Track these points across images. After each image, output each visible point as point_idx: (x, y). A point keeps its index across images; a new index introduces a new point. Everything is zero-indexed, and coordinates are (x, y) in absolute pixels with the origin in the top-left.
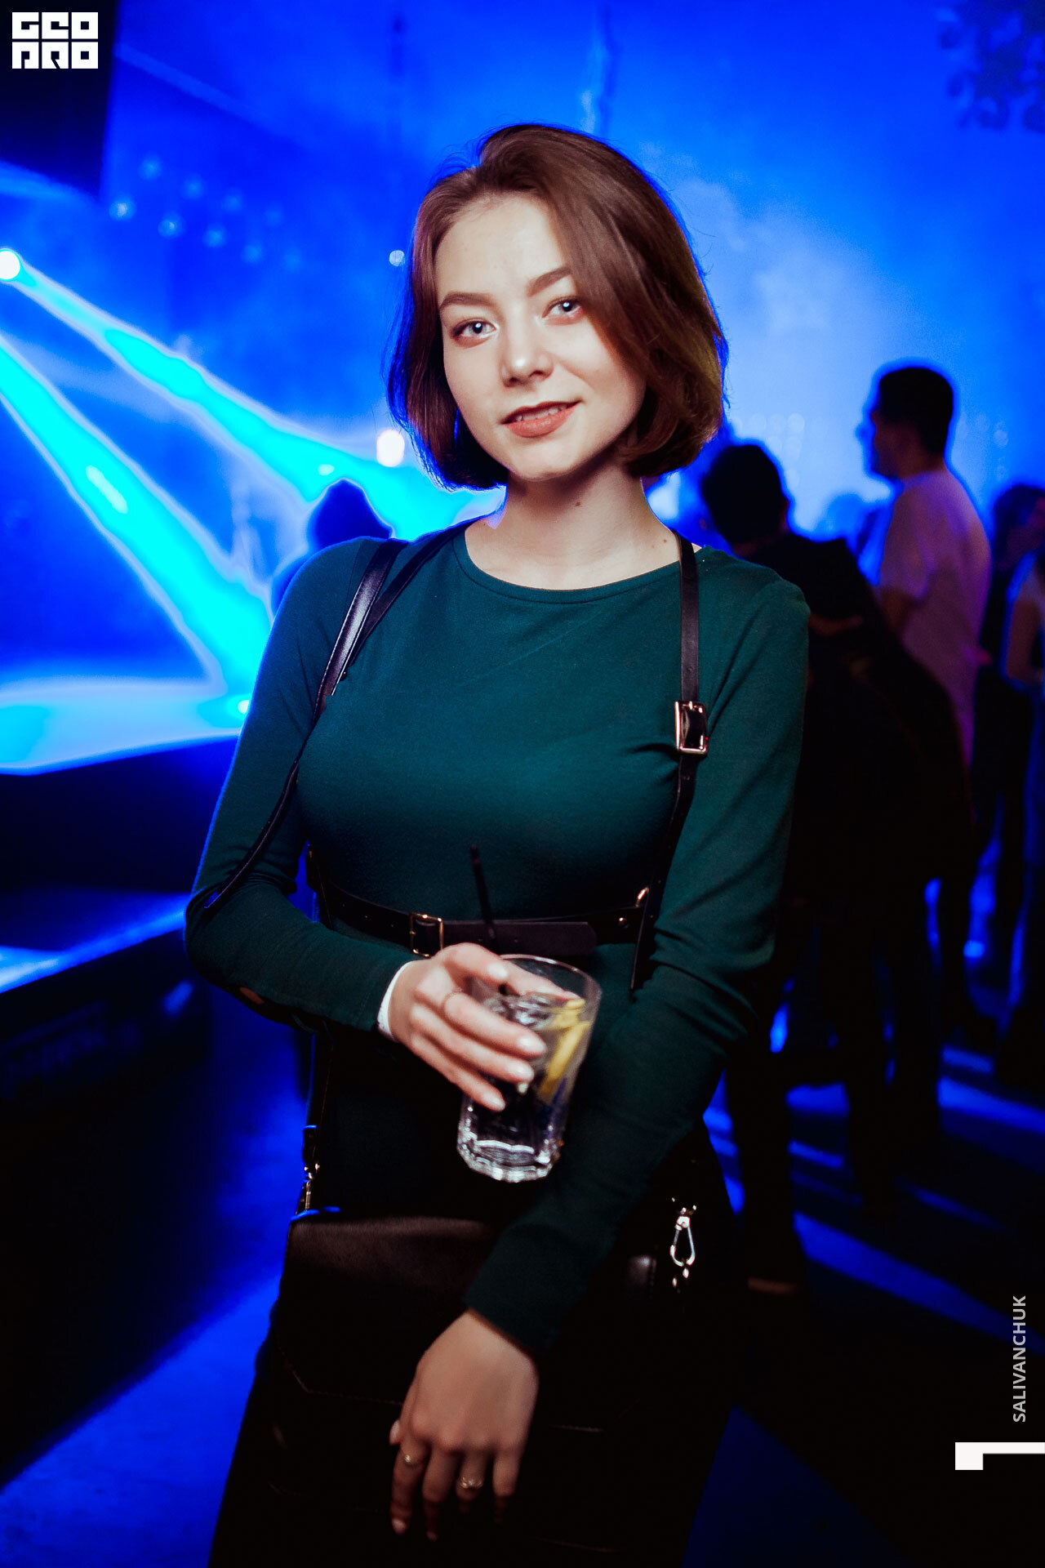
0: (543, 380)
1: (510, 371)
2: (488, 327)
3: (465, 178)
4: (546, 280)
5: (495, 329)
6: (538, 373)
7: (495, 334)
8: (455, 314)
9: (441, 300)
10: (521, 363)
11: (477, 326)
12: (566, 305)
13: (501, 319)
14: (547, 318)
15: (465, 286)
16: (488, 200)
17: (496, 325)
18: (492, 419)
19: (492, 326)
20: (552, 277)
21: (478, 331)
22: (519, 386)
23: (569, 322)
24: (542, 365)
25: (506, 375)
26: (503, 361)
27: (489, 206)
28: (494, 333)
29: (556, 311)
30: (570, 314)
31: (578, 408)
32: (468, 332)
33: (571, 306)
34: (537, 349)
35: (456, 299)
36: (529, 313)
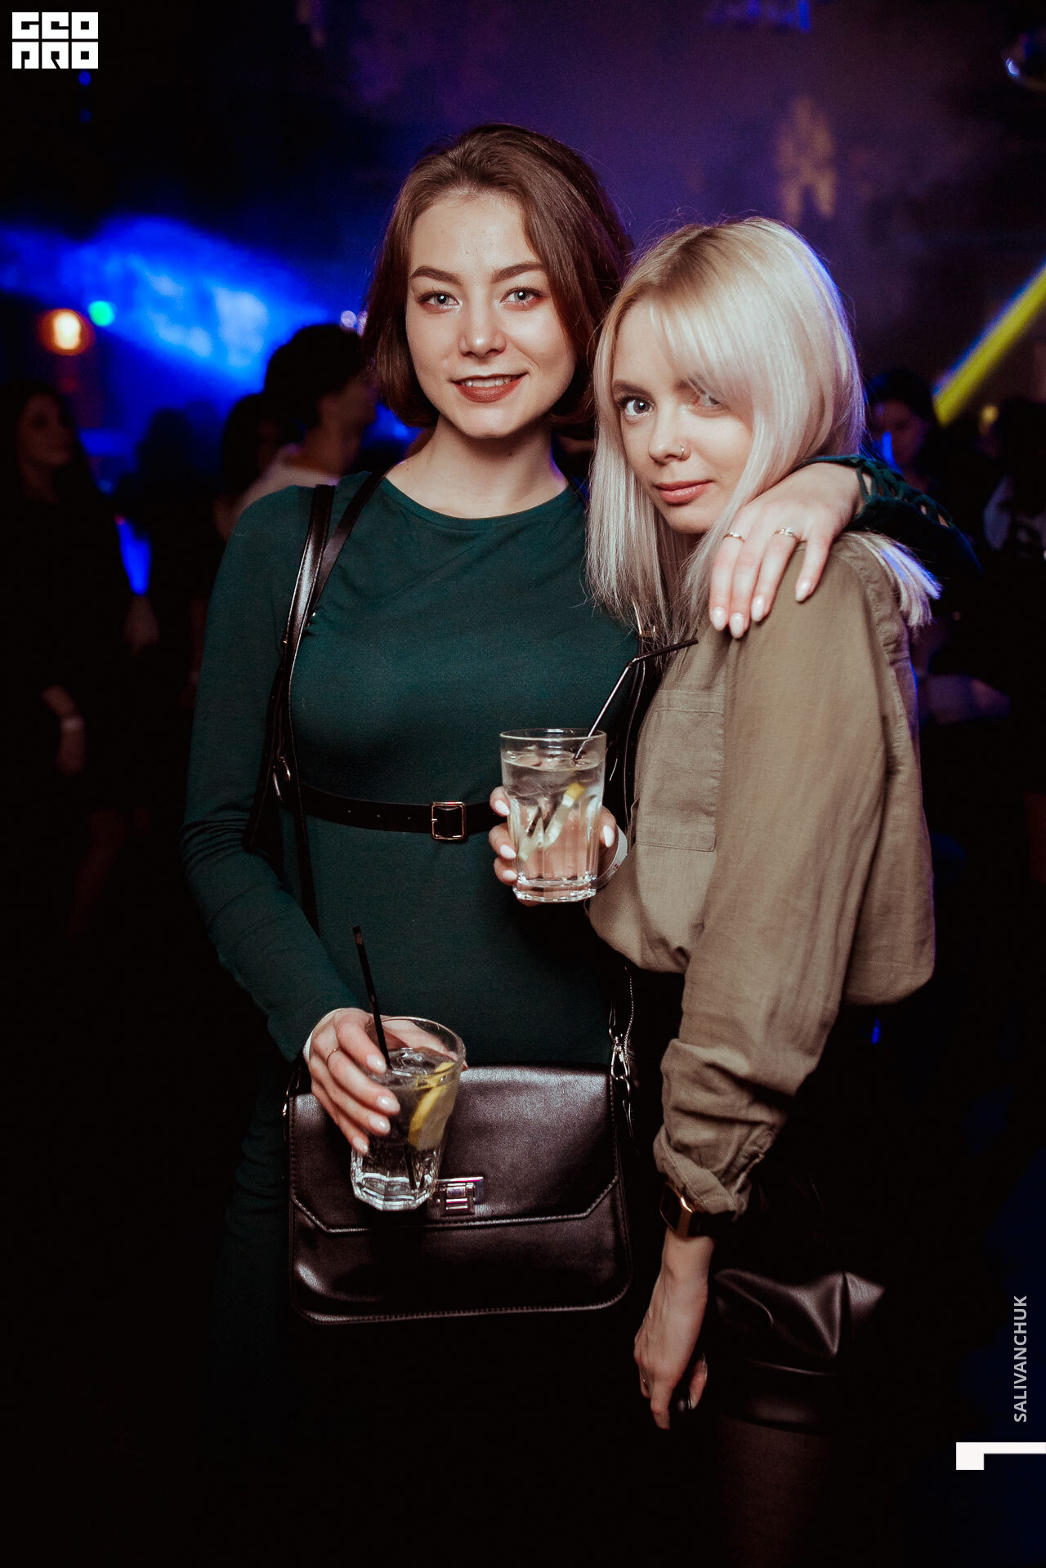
0: (497, 356)
1: (471, 346)
2: (451, 301)
4: (509, 272)
5: (458, 304)
6: (494, 350)
7: (458, 308)
8: (428, 284)
9: (414, 268)
10: (480, 342)
11: (442, 298)
12: (521, 294)
13: (466, 298)
14: (505, 303)
15: (438, 264)
17: (461, 303)
18: (443, 378)
19: (455, 300)
20: (515, 270)
21: (442, 302)
22: (474, 359)
23: (524, 309)
24: (498, 344)
25: (465, 348)
26: (464, 334)
27: (468, 198)
28: (456, 307)
29: (512, 298)
30: (524, 302)
31: (525, 379)
32: (432, 301)
33: (525, 293)
34: (495, 332)
35: (425, 272)
36: (490, 298)
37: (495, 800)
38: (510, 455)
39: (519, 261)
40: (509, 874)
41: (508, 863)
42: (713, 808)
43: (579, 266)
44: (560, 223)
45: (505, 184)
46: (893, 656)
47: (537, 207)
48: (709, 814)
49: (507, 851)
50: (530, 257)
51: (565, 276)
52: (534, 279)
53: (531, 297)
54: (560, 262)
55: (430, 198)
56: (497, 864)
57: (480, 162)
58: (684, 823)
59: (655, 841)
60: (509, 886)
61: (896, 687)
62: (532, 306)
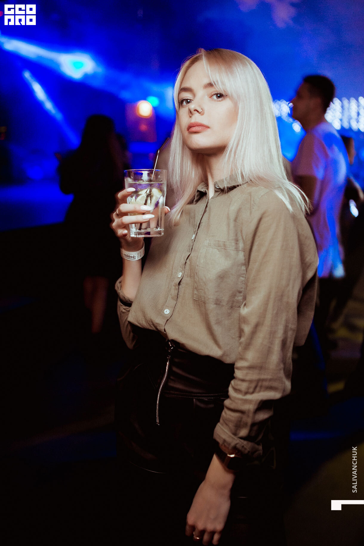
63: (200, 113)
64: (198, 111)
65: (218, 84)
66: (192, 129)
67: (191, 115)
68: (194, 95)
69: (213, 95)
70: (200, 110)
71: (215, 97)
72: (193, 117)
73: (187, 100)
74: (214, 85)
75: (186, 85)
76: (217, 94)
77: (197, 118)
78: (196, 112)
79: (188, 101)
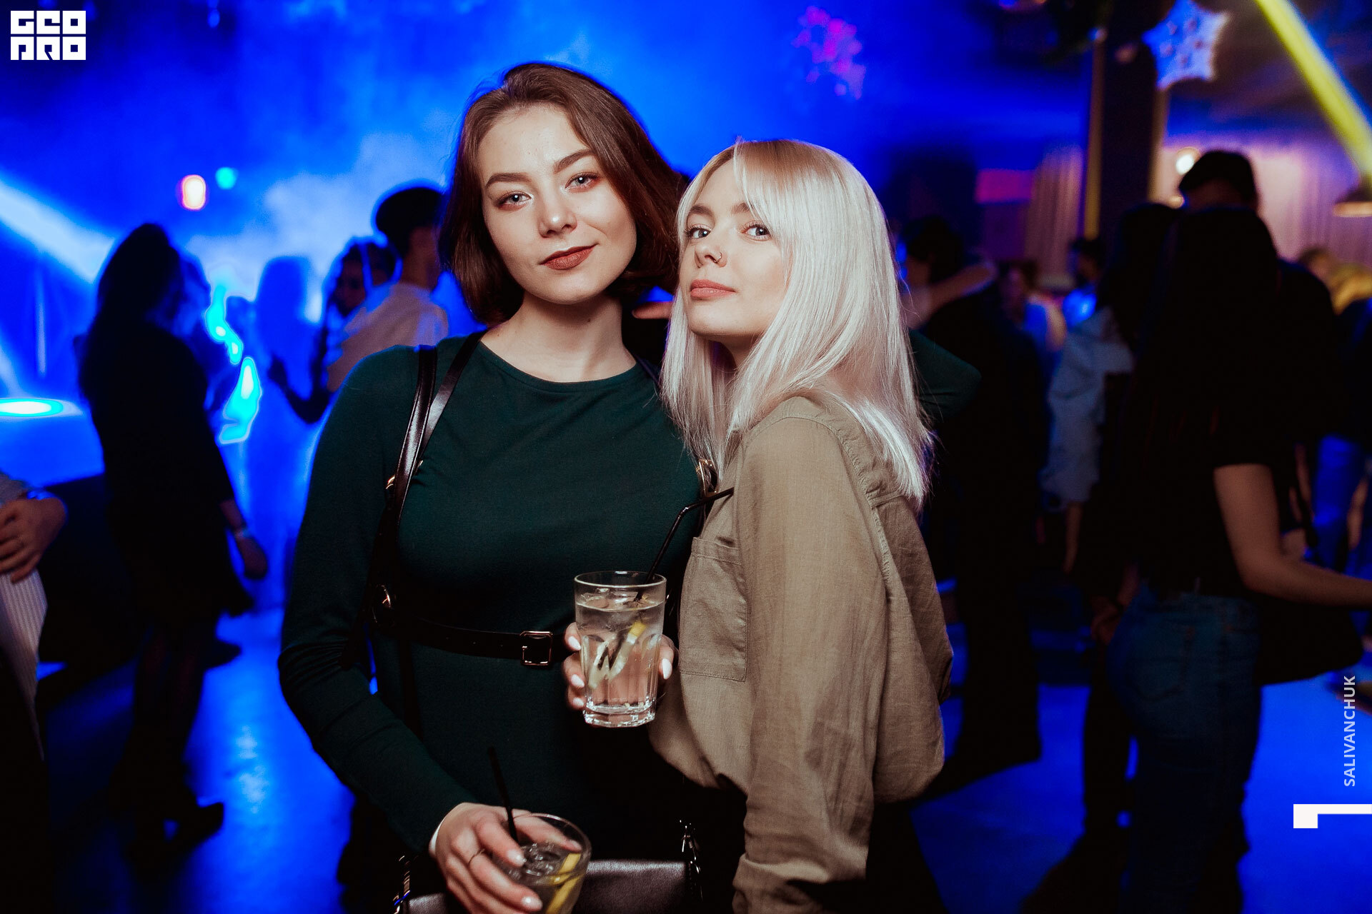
0: (571, 231)
1: (549, 225)
2: (524, 197)
3: (500, 94)
4: (567, 162)
5: (530, 198)
6: (568, 226)
7: (531, 201)
8: (502, 188)
9: (487, 176)
10: (555, 220)
11: (514, 198)
12: (581, 179)
13: (536, 191)
14: (568, 188)
15: (507, 169)
16: (518, 108)
17: (532, 195)
18: (533, 262)
19: (527, 196)
20: (571, 159)
21: (516, 200)
22: (554, 237)
23: (585, 190)
24: (570, 221)
25: (544, 229)
26: (541, 218)
27: (520, 113)
28: (529, 201)
29: (574, 183)
30: (585, 184)
31: (596, 249)
32: (509, 203)
33: (585, 179)
34: (567, 212)
35: (498, 178)
36: (556, 186)
37: (569, 636)
38: (589, 321)
39: (573, 151)
40: (578, 702)
41: (578, 692)
42: (742, 645)
43: (622, 146)
44: (599, 116)
45: (549, 94)
46: (878, 500)
47: (577, 107)
48: (740, 649)
49: (577, 681)
50: (579, 146)
51: (612, 156)
52: (587, 164)
53: (589, 180)
54: (606, 146)
55: (489, 121)
56: (570, 692)
57: (524, 84)
58: (722, 655)
59: (696, 670)
60: (579, 713)
61: (880, 528)
62: (591, 186)
63: (716, 263)
64: (713, 259)
65: (759, 207)
66: (700, 293)
67: (700, 265)
68: (714, 223)
69: (748, 229)
70: (717, 257)
71: (753, 232)
72: (703, 270)
73: (702, 230)
74: (751, 208)
75: (705, 201)
76: (758, 227)
77: (711, 273)
78: (709, 260)
79: (703, 233)
